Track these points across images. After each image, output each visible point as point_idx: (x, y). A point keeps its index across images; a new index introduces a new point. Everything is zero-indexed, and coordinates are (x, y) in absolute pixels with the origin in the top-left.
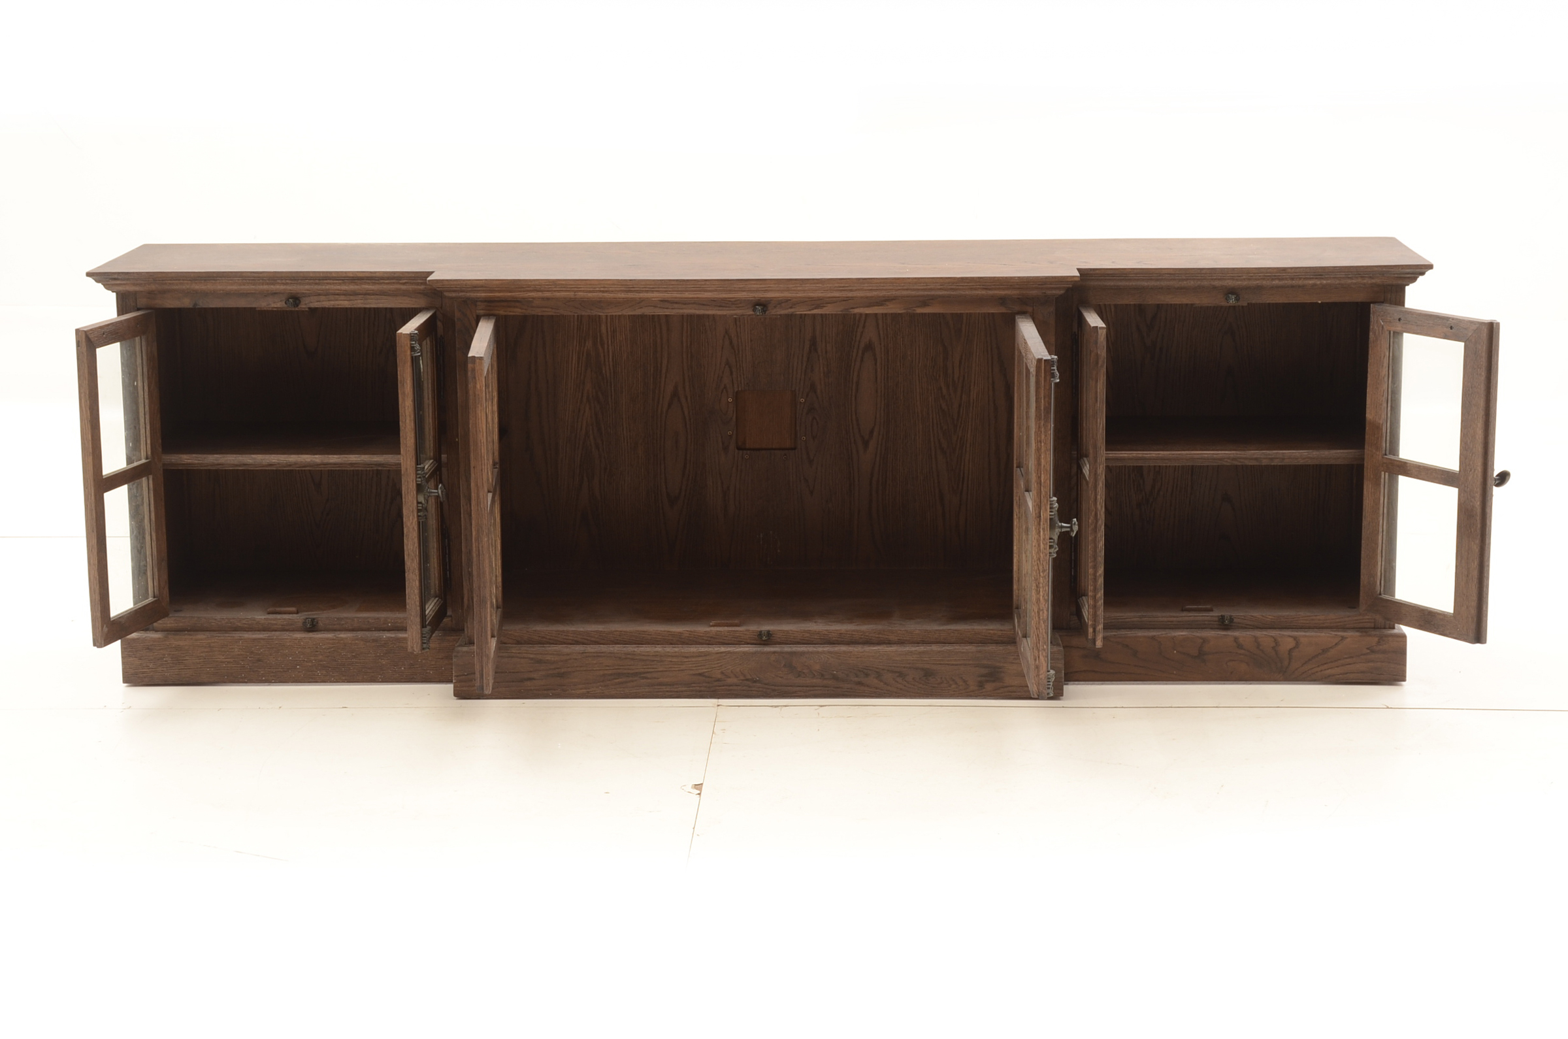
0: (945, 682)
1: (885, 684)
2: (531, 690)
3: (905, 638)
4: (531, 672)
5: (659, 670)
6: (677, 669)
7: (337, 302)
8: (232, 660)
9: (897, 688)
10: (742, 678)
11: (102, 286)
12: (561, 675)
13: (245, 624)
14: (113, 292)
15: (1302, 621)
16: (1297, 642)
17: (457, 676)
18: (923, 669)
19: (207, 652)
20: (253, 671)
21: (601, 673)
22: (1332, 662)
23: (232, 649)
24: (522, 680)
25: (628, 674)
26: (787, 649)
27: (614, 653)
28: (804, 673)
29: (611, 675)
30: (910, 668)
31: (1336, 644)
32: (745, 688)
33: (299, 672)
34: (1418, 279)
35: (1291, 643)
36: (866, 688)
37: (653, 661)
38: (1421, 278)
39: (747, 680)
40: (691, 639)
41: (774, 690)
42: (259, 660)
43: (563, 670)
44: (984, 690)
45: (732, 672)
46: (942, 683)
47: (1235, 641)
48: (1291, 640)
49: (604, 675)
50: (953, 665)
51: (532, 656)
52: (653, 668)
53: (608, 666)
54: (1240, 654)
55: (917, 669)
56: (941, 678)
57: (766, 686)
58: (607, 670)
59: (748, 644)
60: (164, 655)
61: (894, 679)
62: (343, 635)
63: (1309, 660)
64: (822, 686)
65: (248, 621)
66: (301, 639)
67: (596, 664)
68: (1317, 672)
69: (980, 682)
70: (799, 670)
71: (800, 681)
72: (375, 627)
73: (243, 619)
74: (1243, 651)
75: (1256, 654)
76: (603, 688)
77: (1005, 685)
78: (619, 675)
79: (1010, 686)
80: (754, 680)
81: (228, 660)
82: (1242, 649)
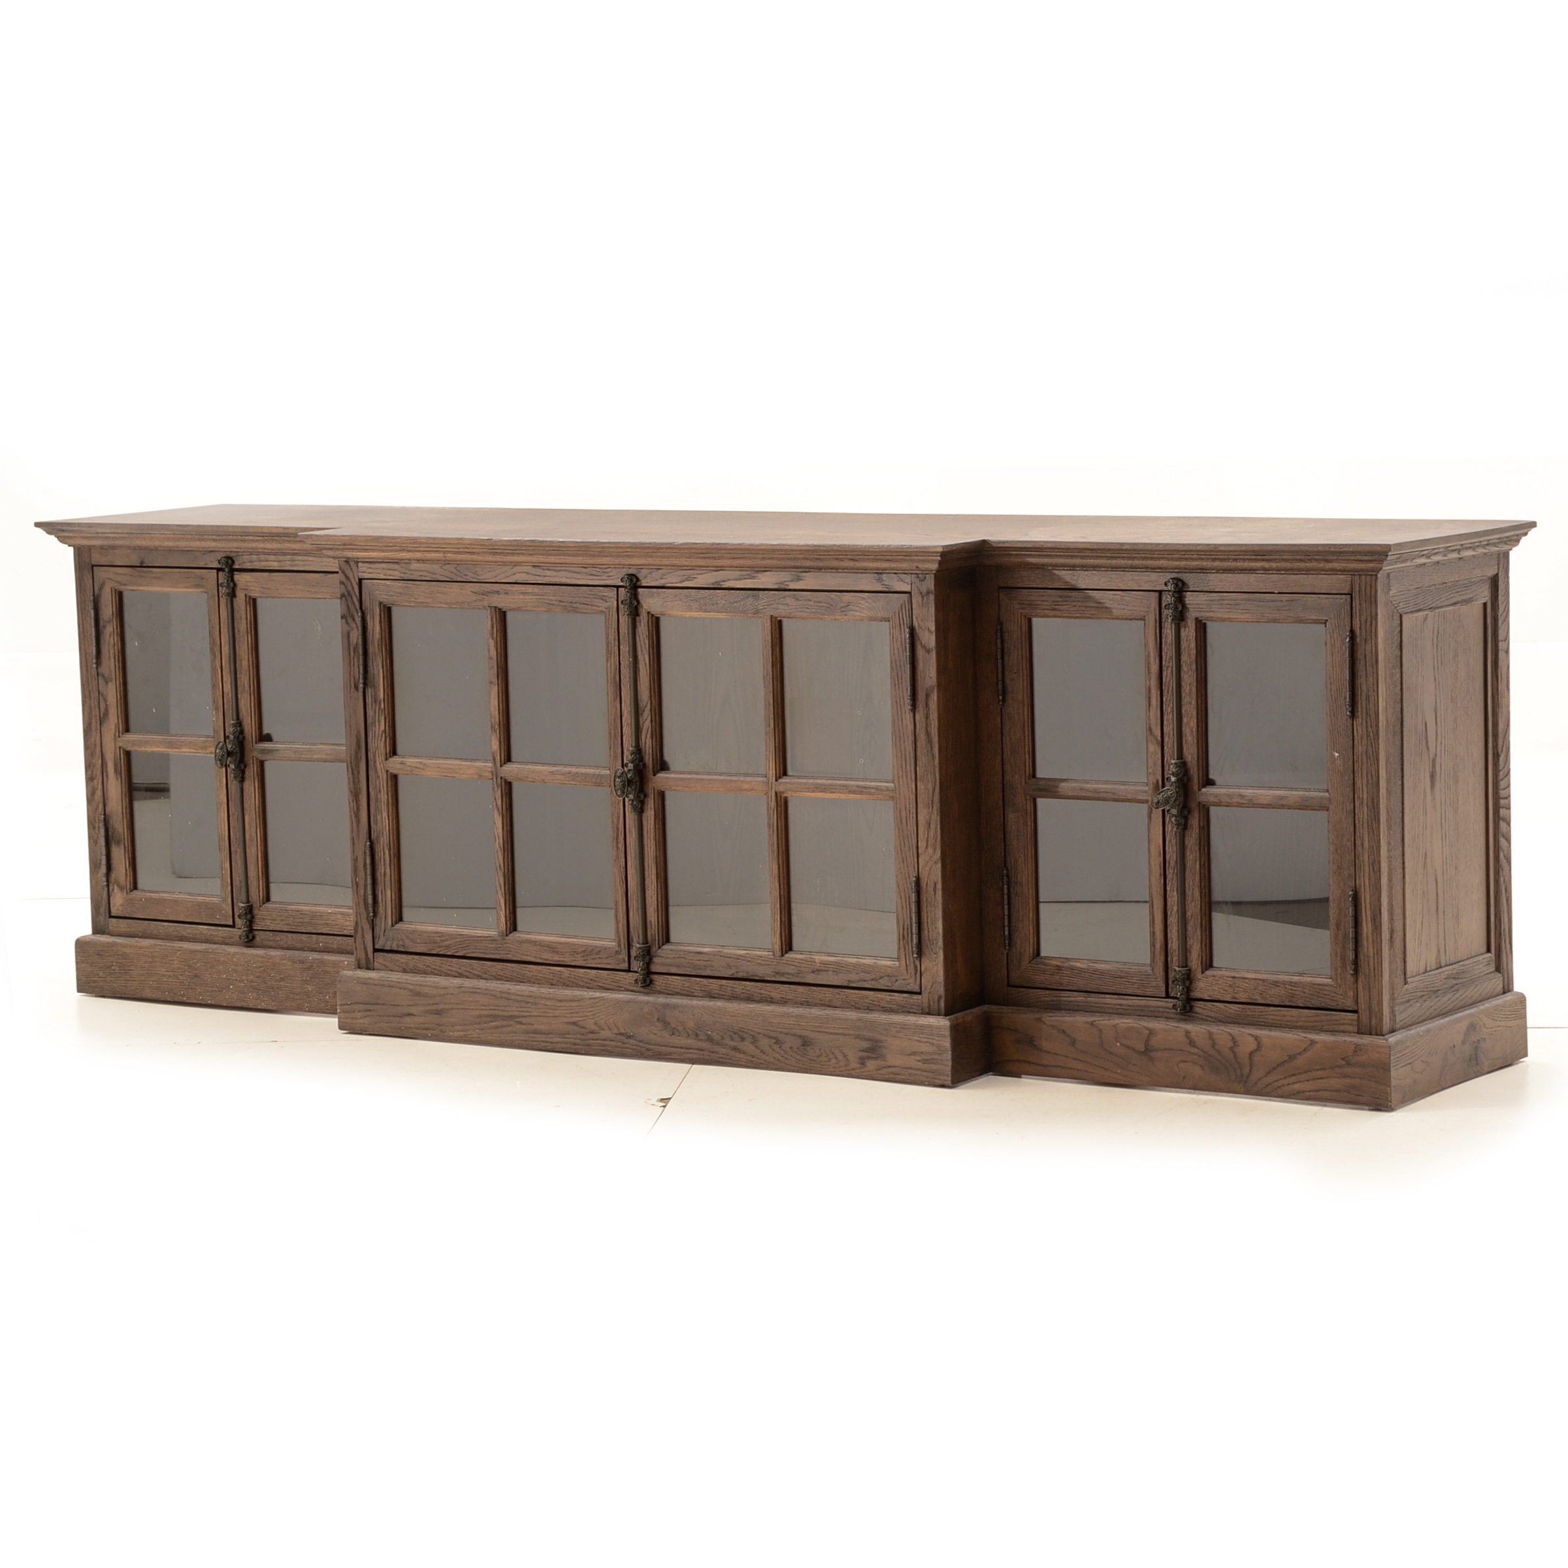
0: (824, 1055)
1: (762, 1052)
2: (411, 1028)
3: (788, 997)
4: (410, 1006)
5: (533, 1014)
6: (551, 1015)
7: (267, 563)
8: (172, 974)
9: (774, 1058)
10: (616, 1031)
11: (56, 539)
12: (439, 1013)
13: (189, 933)
14: (69, 546)
15: (1271, 1017)
16: (1259, 1043)
17: (341, 1005)
18: (800, 1037)
20: (191, 989)
21: (478, 1013)
22: (1300, 1074)
23: (172, 961)
25: (504, 1016)
27: (489, 990)
28: (678, 1030)
29: (488, 1016)
30: (787, 1034)
31: (1305, 1050)
32: (618, 1043)
33: (232, 993)
35: (1252, 1045)
36: (742, 1056)
37: (528, 1003)
39: (621, 1034)
40: (570, 979)
41: (648, 1050)
43: (441, 1007)
44: (866, 1069)
45: (605, 1023)
46: (819, 1057)
47: (1187, 1036)
48: (1252, 1039)
49: (481, 1016)
50: (831, 1034)
51: (411, 987)
52: (528, 1012)
53: (485, 1006)
54: (1193, 1054)
55: (794, 1035)
56: (820, 1049)
57: (640, 1044)
58: (483, 1009)
59: (628, 990)
60: (112, 962)
61: (771, 1046)
62: (272, 953)
63: (1274, 1068)
64: (698, 1049)
65: (192, 930)
66: (235, 954)
67: (472, 1002)
69: (861, 1058)
70: (673, 1026)
71: (675, 1040)
72: (308, 948)
73: (188, 928)
74: (1195, 1050)
75: (1210, 1056)
76: (480, 1032)
77: (889, 1064)
78: (495, 1017)
79: (895, 1067)
80: (629, 1037)
81: (169, 973)
82: (1194, 1047)
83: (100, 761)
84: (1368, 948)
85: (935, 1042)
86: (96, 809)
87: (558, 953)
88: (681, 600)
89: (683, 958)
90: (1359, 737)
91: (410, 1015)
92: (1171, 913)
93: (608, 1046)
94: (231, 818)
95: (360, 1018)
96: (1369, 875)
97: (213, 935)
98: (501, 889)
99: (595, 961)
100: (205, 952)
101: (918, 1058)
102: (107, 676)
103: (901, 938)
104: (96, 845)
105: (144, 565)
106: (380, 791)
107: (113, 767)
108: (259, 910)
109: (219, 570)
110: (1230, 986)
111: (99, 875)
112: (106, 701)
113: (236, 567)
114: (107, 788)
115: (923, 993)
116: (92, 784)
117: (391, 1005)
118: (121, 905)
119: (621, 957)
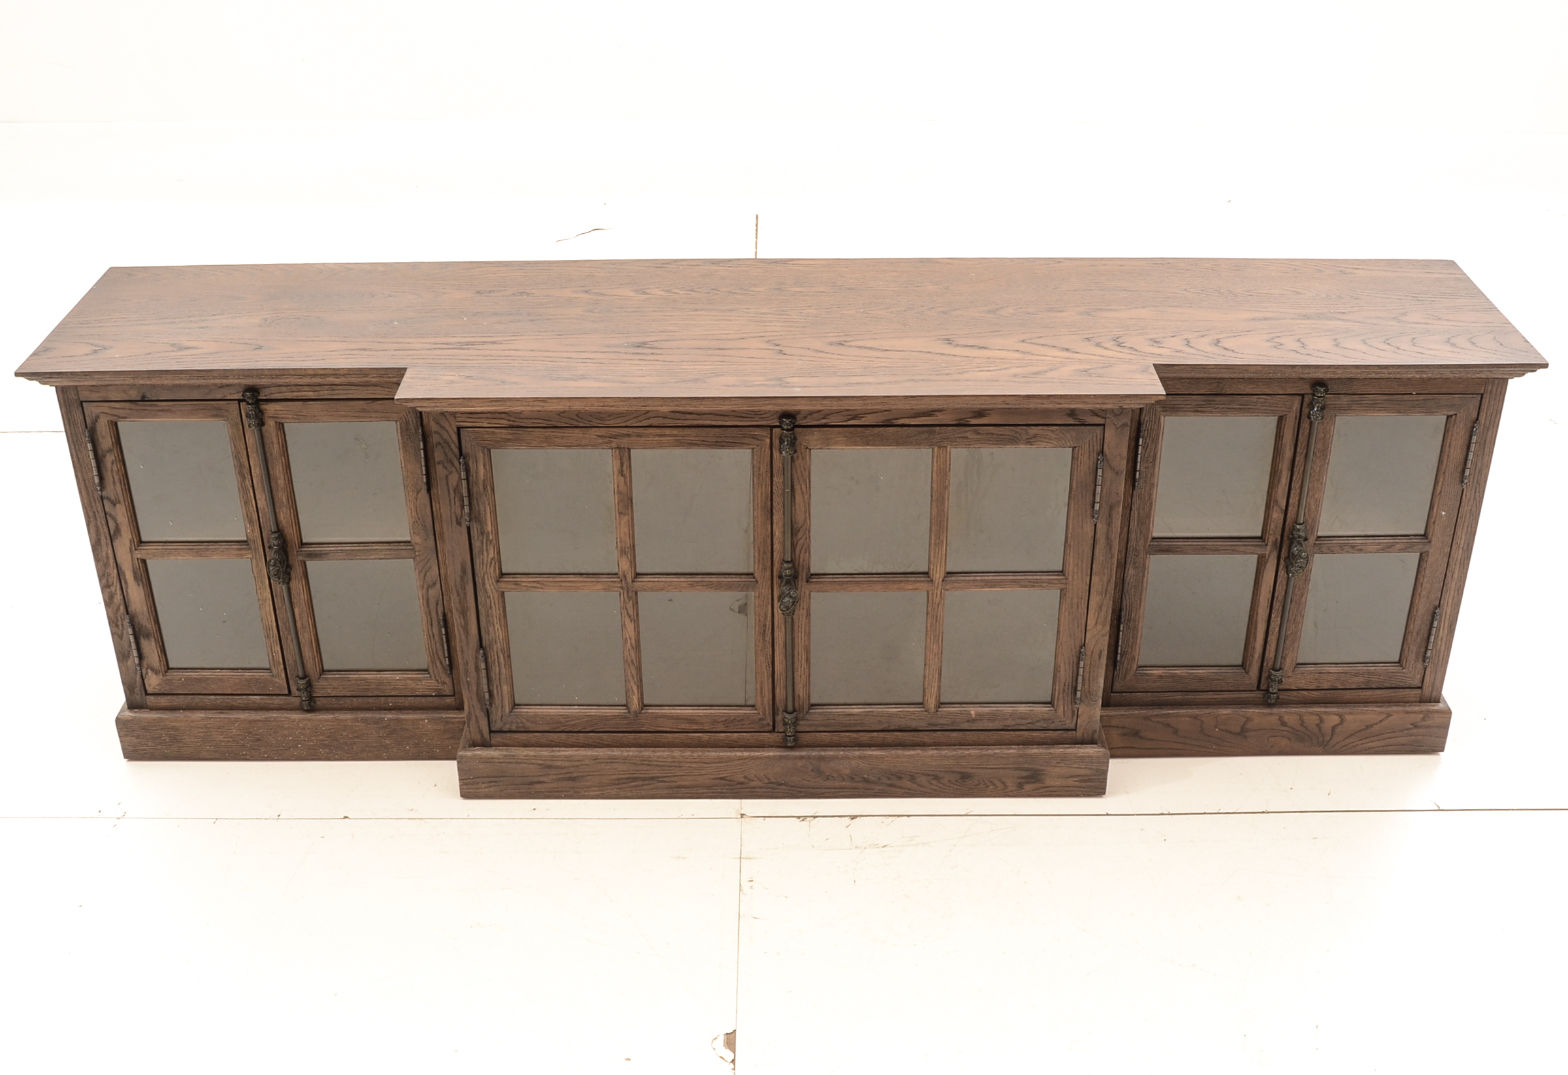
0: (983, 783)
1: (919, 785)
2: (542, 792)
3: (939, 741)
4: (540, 776)
5: (677, 774)
6: (696, 774)
7: (300, 393)
8: (230, 740)
9: (932, 789)
10: (766, 781)
11: (37, 383)
12: (573, 779)
13: (240, 703)
15: (1348, 697)
16: (1342, 719)
18: (960, 773)
19: (204, 732)
20: (254, 749)
21: (616, 777)
22: (1374, 736)
23: (230, 730)
24: (531, 783)
25: (645, 778)
26: (815, 753)
27: (628, 757)
28: (833, 777)
29: (627, 779)
30: (946, 771)
31: (1381, 721)
32: (769, 790)
33: (301, 750)
35: (1335, 720)
37: (671, 766)
39: (773, 783)
40: (710, 743)
42: (259, 740)
43: (574, 775)
44: (1023, 790)
45: (755, 776)
46: (977, 785)
47: (1279, 718)
48: (1336, 716)
49: (619, 779)
50: (992, 768)
51: (541, 762)
52: (671, 773)
54: (1283, 731)
55: (954, 772)
56: (979, 780)
57: (793, 788)
58: (621, 774)
59: (773, 747)
60: (161, 734)
61: (929, 782)
63: (1352, 735)
64: (852, 788)
65: (243, 701)
66: (301, 720)
67: (609, 769)
68: (1357, 745)
69: (1019, 783)
70: (827, 774)
71: (829, 783)
72: (376, 707)
73: (239, 699)
74: (1286, 728)
75: (1299, 731)
76: (618, 790)
77: (1046, 785)
78: (635, 779)
79: (1052, 787)
80: (781, 784)
81: (227, 739)
82: (1286, 726)
83: (115, 571)
84: (1441, 646)
85: (1094, 767)
86: (117, 610)
87: (696, 723)
88: (846, 437)
89: (833, 719)
90: (1467, 500)
91: (539, 782)
92: (1272, 633)
93: (757, 792)
94: (277, 612)
95: (485, 788)
96: (1454, 597)
97: (267, 703)
98: (633, 679)
99: (738, 727)
100: (265, 721)
101: (1076, 779)
102: (113, 498)
103: (1061, 692)
104: (121, 639)
105: (146, 399)
106: (491, 607)
107: (132, 575)
108: (318, 682)
109: (239, 401)
110: (1316, 679)
111: (129, 663)
112: (115, 520)
113: (260, 398)
114: (127, 592)
115: (1077, 729)
116: (109, 590)
117: (518, 776)
118: (158, 685)
119: (765, 722)
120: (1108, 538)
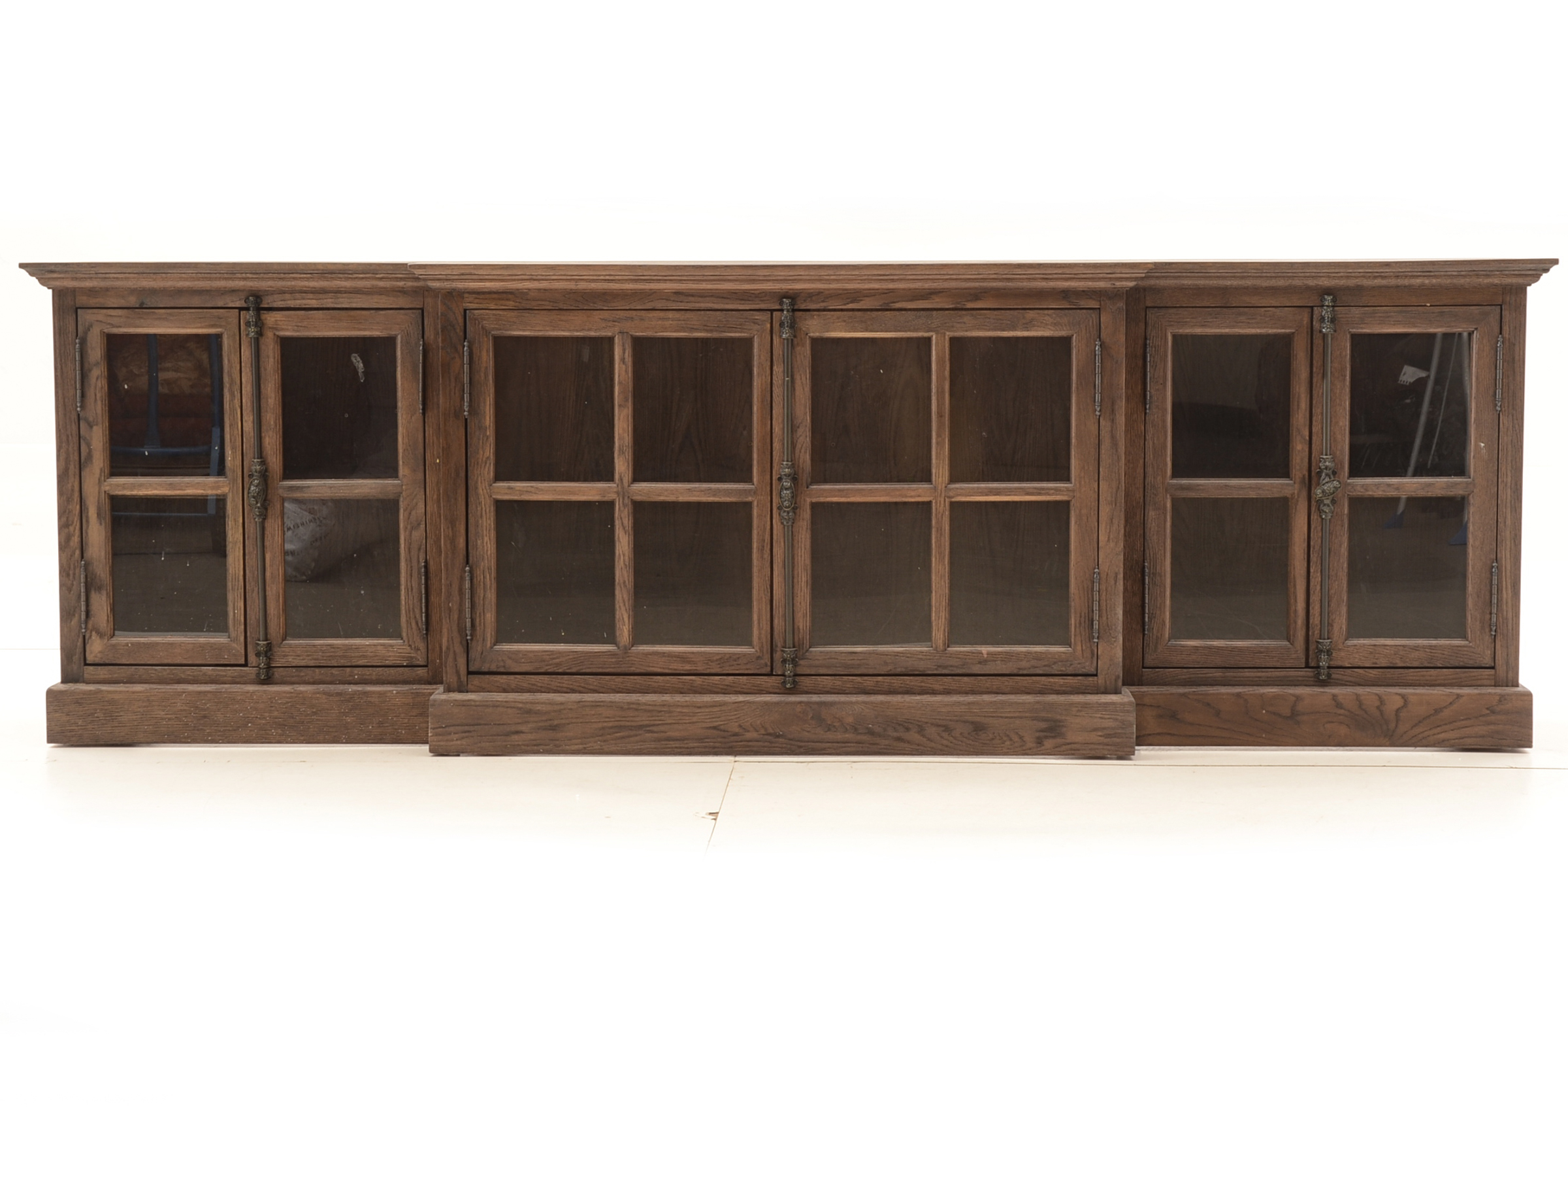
0: (998, 737)
1: (929, 739)
2: (519, 745)
3: (951, 688)
4: (518, 723)
5: (666, 722)
6: (687, 721)
7: (304, 302)
8: (173, 716)
9: (943, 745)
10: (763, 732)
11: (37, 280)
12: (553, 728)
13: (189, 675)
14: (49, 288)
15: (1411, 678)
16: (1406, 701)
17: (434, 729)
18: (972, 723)
19: (145, 707)
20: (198, 730)
21: (600, 725)
22: (1446, 724)
23: (174, 703)
24: (508, 734)
25: (632, 726)
26: (815, 698)
27: (615, 702)
28: (834, 726)
29: (611, 727)
30: (957, 721)
31: (1451, 703)
32: (766, 744)
33: (251, 731)
34: (1542, 277)
35: (1399, 702)
36: (906, 745)
37: (660, 711)
38: (1544, 276)
39: (769, 734)
40: (704, 687)
41: (800, 747)
42: (205, 717)
43: (556, 722)
44: (1043, 748)
45: (751, 725)
46: (993, 739)
47: (1334, 699)
48: (1398, 697)
49: (603, 728)
50: (1006, 717)
51: (520, 705)
52: (660, 720)
53: (609, 717)
54: (1340, 715)
55: (965, 722)
56: (994, 733)
57: (791, 742)
58: (606, 722)
59: (770, 693)
60: (96, 710)
61: (939, 734)
62: (302, 688)
63: (1420, 722)
64: (856, 743)
65: (193, 672)
66: (254, 692)
67: (594, 715)
68: (1428, 736)
69: (1038, 738)
70: (829, 723)
71: (830, 736)
72: (339, 680)
73: (188, 670)
74: (1342, 711)
75: (1358, 715)
76: (602, 744)
77: (1068, 741)
78: (620, 728)
79: (1073, 743)
80: (778, 736)
81: (169, 716)
82: (1342, 708)
83: (78, 507)
84: (1507, 612)
85: (1119, 718)
86: (71, 556)
87: (689, 662)
88: (845, 321)
89: (835, 658)
90: (1505, 430)
91: (517, 732)
92: (1314, 592)
93: (753, 747)
94: (247, 557)
95: (457, 740)
96: (1511, 548)
97: (218, 675)
98: (625, 605)
99: (733, 668)
100: (216, 692)
101: (1100, 733)
102: (91, 419)
103: (1078, 625)
104: (70, 593)
105: (145, 306)
106: (481, 516)
107: (96, 511)
108: (280, 647)
109: (241, 309)
110: (1371, 653)
111: (73, 623)
112: (89, 445)
113: (262, 306)
114: (87, 533)
115: (1098, 674)
116: (66, 530)
117: (495, 724)
118: (100, 652)
119: (762, 661)
120: (1113, 437)
